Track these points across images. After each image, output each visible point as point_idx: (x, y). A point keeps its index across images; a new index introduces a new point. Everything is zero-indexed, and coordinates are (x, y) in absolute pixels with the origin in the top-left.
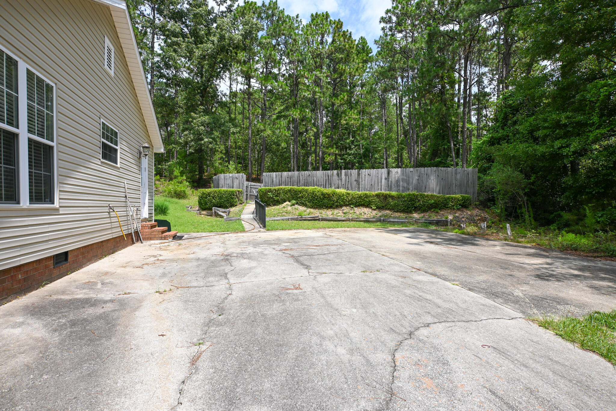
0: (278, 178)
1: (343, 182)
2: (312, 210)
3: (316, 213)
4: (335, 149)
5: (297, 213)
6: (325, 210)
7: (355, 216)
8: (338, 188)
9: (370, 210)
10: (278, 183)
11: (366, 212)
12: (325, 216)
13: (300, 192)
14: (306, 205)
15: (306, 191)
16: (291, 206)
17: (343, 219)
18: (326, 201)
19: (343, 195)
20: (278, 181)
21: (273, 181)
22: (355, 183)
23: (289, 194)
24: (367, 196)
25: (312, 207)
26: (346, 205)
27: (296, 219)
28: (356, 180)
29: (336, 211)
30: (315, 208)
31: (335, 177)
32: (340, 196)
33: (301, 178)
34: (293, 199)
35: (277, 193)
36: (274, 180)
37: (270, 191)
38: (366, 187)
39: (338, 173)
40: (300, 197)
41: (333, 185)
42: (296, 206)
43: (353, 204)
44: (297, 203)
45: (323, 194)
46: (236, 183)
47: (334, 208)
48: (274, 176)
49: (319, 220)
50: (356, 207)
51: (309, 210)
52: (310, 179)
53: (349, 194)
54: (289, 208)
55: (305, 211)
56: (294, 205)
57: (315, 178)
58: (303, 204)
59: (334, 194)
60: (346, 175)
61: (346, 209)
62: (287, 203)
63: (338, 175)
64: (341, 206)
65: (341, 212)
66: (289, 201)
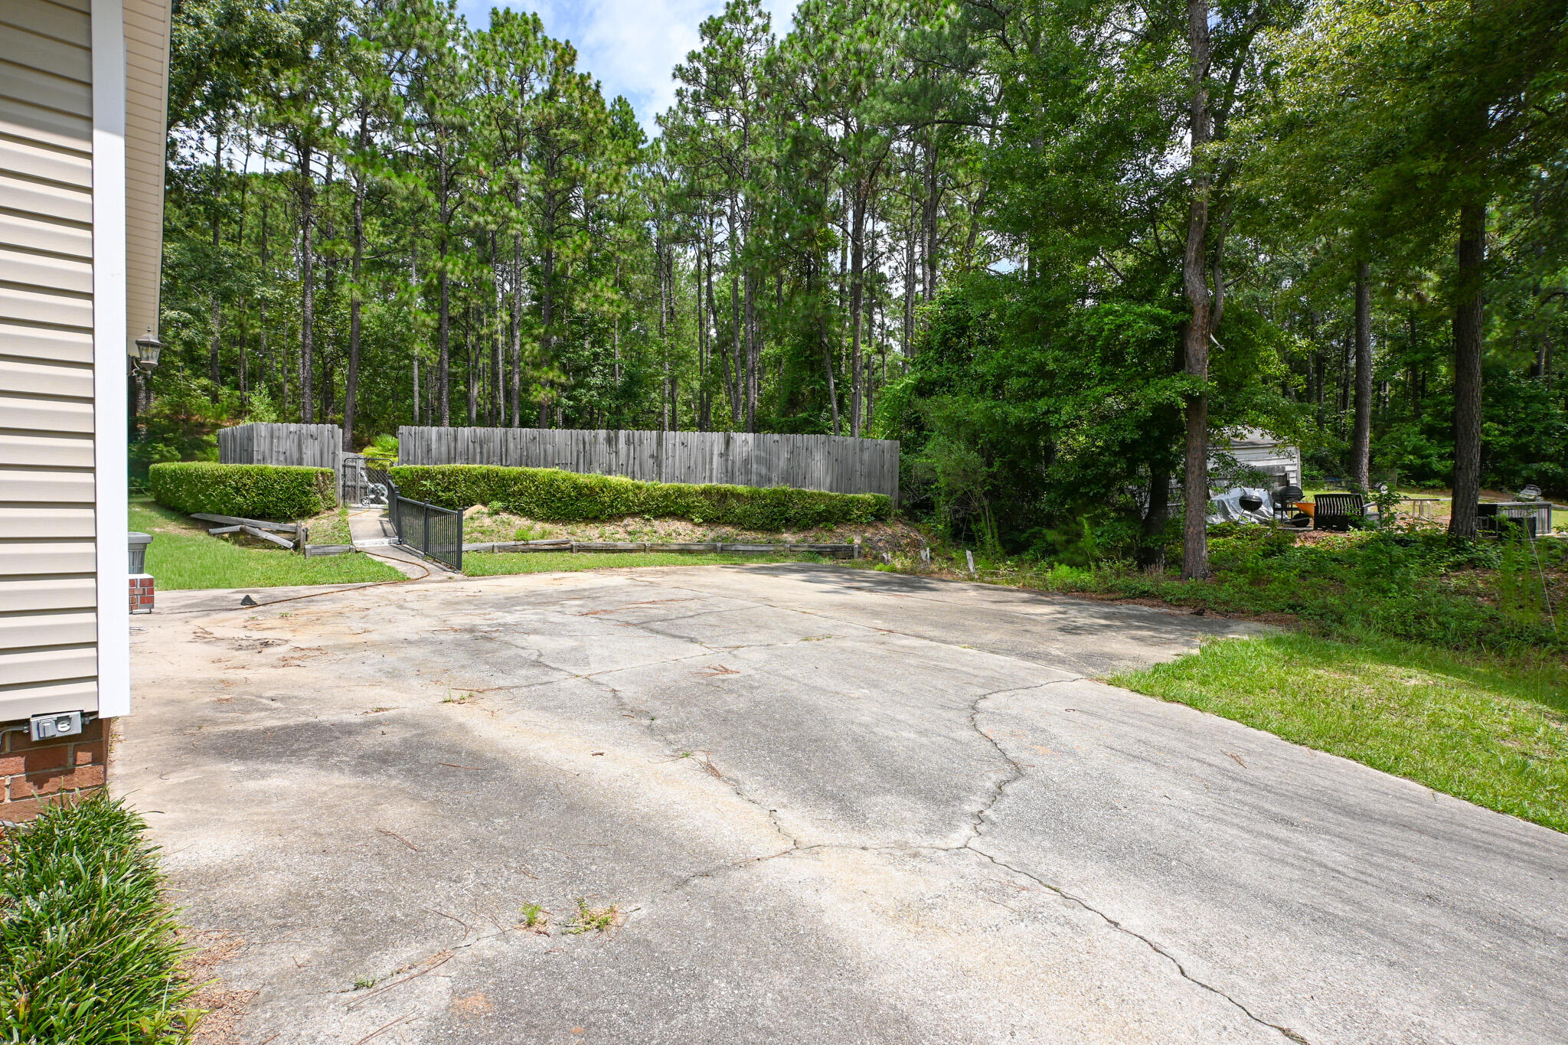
0: (444, 442)
1: (622, 459)
2: (548, 526)
3: (560, 532)
4: (557, 372)
5: (513, 532)
6: (582, 526)
7: (655, 540)
8: (610, 473)
9: (690, 526)
10: (444, 456)
11: (682, 531)
12: (585, 542)
13: (516, 480)
14: (530, 515)
15: (533, 478)
16: (490, 515)
17: (631, 546)
18: (583, 503)
19: (627, 490)
20: (444, 449)
21: (429, 450)
22: (651, 461)
23: (483, 484)
24: (680, 493)
25: (546, 519)
26: (633, 515)
27: (513, 549)
28: (652, 456)
29: (609, 529)
30: (554, 521)
31: (602, 447)
32: (618, 492)
33: (511, 446)
34: (495, 496)
35: (450, 481)
36: (434, 446)
37: (427, 475)
38: (677, 473)
39: (608, 436)
40: (513, 494)
41: (595, 465)
42: (505, 516)
43: (649, 511)
44: (506, 509)
45: (576, 487)
46: (310, 450)
47: (603, 522)
48: (434, 437)
49: (571, 549)
50: (655, 518)
51: (539, 526)
52: (536, 450)
53: (639, 488)
54: (487, 521)
55: (530, 529)
56: (497, 513)
57: (549, 448)
58: (522, 510)
59: (605, 486)
60: (628, 442)
61: (633, 524)
62: (478, 507)
63: (609, 441)
64: (621, 517)
65: (621, 530)
66: (485, 504)
